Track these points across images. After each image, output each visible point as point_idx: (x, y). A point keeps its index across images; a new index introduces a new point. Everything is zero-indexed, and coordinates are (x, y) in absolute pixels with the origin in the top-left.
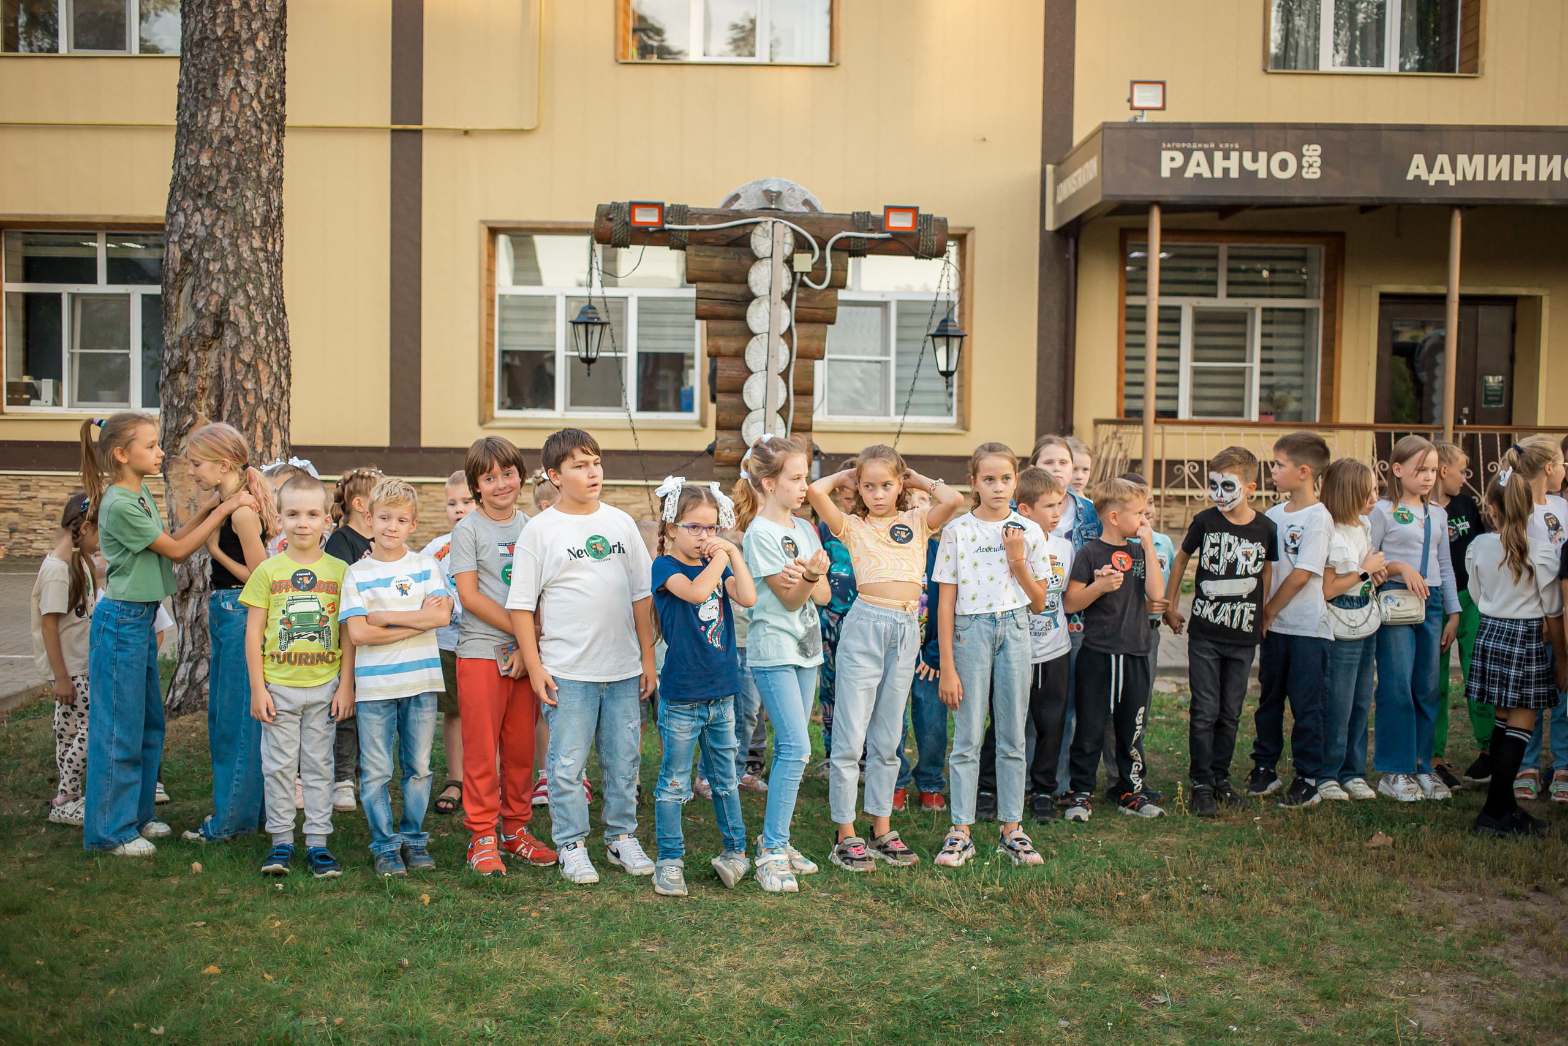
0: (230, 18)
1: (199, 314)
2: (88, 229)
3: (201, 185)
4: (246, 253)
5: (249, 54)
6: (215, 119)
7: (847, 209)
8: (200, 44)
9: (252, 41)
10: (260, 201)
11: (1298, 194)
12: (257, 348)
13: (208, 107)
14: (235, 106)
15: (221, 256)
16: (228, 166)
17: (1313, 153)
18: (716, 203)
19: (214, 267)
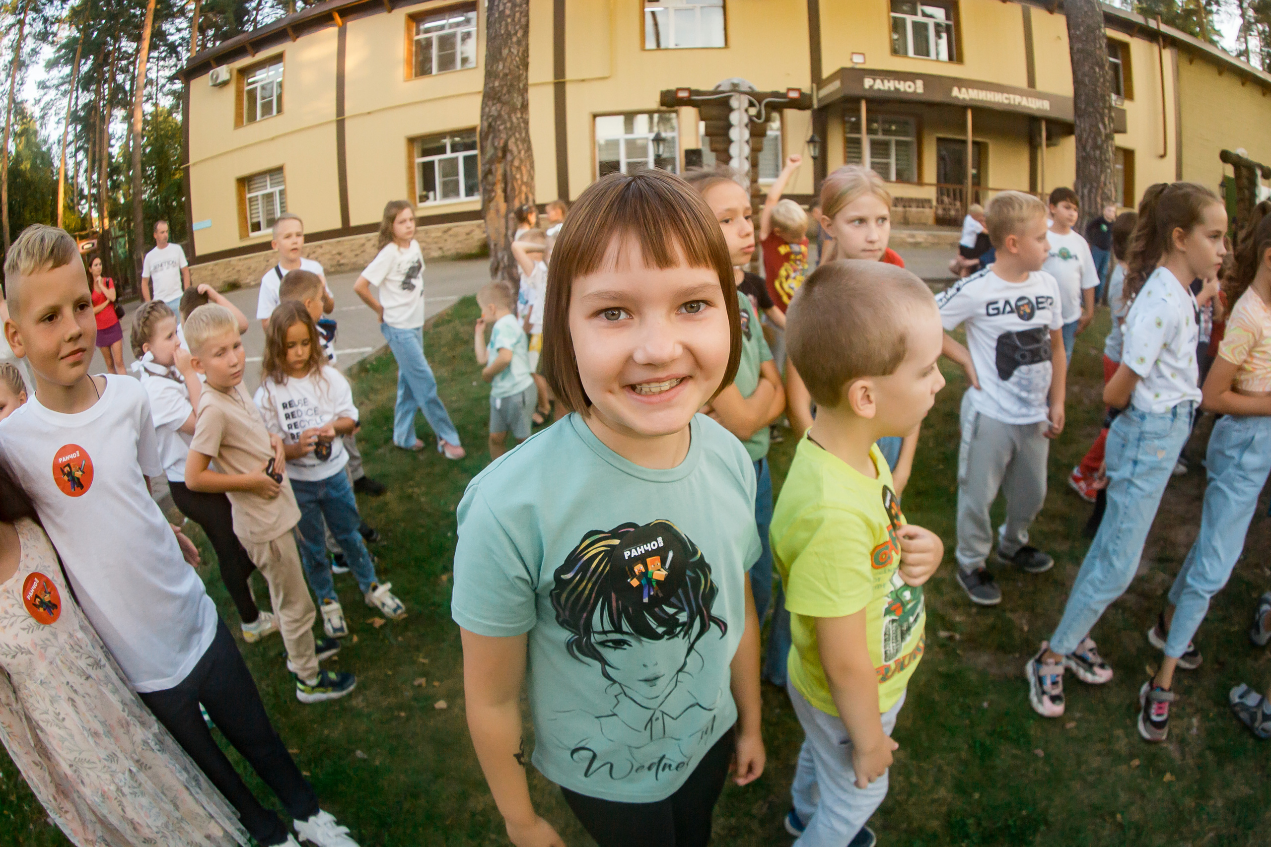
0: (507, 25)
1: (496, 148)
2: (443, 135)
3: (496, 94)
4: (514, 120)
5: (515, 39)
6: (501, 67)
7: (768, 89)
8: (495, 38)
9: (516, 34)
10: (520, 98)
11: (915, 98)
12: (521, 161)
13: (498, 62)
14: (509, 60)
15: (504, 122)
16: (506, 84)
17: (919, 83)
18: (711, 88)
19: (502, 127)
